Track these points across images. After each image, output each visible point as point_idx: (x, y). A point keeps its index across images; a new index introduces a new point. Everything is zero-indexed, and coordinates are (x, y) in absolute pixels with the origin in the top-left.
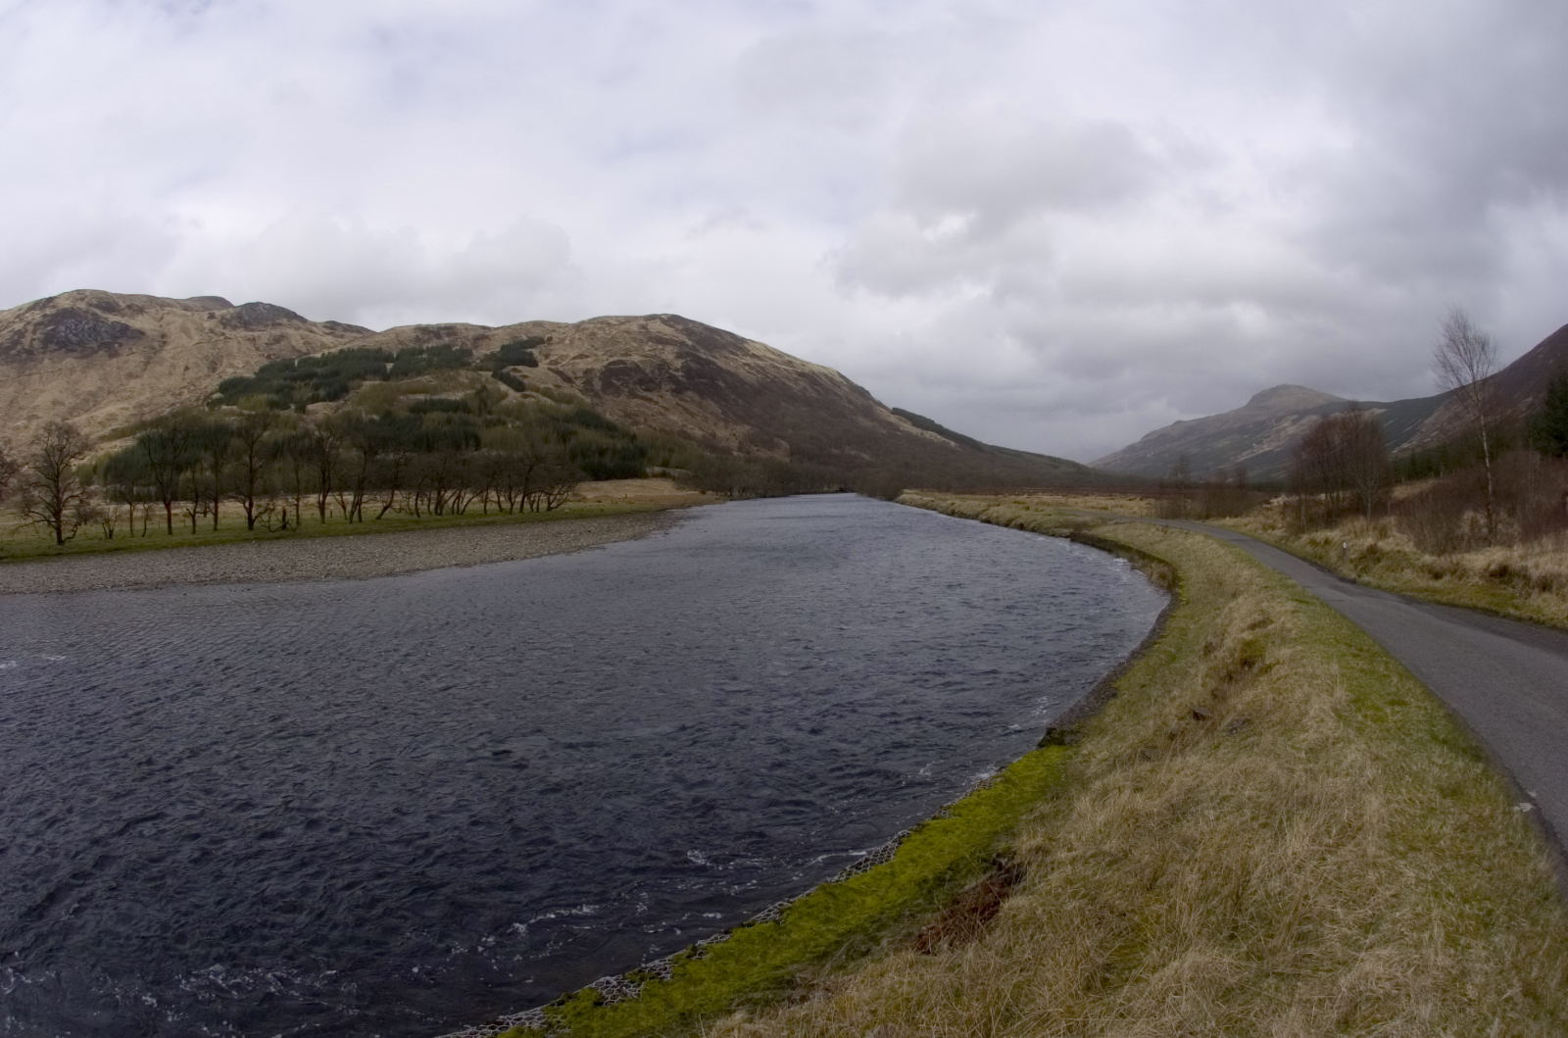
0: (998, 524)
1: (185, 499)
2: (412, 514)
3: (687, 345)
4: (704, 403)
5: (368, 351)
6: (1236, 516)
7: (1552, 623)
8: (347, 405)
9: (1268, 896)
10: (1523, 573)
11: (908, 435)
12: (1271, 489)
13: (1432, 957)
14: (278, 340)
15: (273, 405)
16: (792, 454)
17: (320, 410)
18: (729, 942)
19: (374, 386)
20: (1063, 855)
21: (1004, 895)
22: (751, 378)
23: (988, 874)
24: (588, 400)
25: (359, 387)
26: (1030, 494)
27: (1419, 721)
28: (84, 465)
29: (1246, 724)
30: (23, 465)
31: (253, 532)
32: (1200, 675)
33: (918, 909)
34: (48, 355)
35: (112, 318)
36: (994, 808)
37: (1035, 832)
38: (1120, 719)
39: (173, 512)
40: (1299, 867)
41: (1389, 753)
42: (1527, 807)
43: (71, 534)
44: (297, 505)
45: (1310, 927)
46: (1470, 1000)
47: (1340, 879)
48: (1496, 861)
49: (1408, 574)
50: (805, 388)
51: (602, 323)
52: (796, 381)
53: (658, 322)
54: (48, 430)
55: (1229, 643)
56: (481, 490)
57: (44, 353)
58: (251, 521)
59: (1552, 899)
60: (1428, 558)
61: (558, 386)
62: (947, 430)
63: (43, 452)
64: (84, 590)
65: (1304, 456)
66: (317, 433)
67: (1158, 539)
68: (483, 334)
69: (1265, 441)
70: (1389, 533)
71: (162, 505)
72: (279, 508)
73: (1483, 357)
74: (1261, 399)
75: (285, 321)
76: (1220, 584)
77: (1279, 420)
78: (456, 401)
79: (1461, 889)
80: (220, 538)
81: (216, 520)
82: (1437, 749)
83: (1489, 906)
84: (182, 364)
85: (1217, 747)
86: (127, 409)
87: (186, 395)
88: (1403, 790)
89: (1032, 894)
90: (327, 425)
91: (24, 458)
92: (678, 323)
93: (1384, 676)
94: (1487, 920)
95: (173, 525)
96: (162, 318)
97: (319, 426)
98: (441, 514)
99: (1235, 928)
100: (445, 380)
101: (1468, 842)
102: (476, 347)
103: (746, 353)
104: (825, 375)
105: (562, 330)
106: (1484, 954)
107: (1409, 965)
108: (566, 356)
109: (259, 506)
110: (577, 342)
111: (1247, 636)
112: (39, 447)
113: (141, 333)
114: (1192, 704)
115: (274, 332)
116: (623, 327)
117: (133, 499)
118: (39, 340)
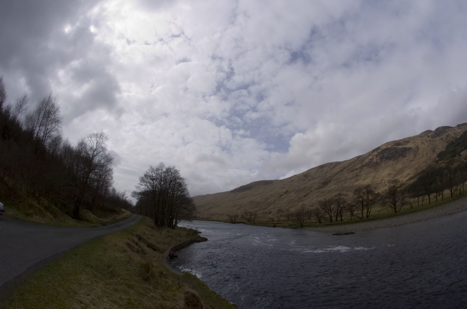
1: (433, 192)
14: (448, 136)
15: (452, 157)
17: (464, 154)
28: (402, 189)
31: (453, 198)
34: (383, 162)
35: (400, 147)
39: (430, 197)
43: (399, 209)
44: (463, 186)
54: (389, 182)
57: (381, 162)
58: (452, 194)
63: (388, 188)
66: (465, 161)
71: (427, 196)
72: (459, 188)
75: (447, 130)
80: (444, 202)
81: (443, 197)
84: (425, 153)
86: (412, 171)
87: (429, 162)
95: (431, 201)
96: (415, 142)
97: (465, 159)
109: (454, 189)
113: (410, 148)
115: (446, 135)
117: (418, 196)
118: (379, 159)
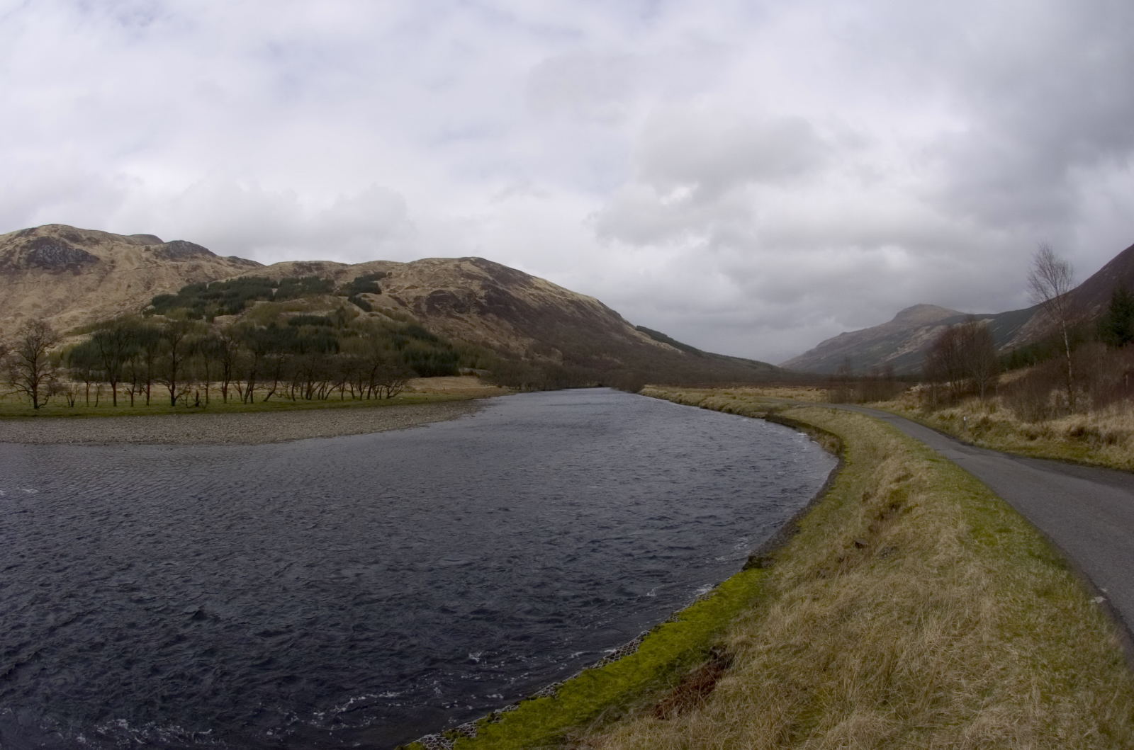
0: (713, 409)
1: (126, 381)
2: (289, 398)
3: (489, 280)
4: (501, 322)
5: (260, 279)
6: (886, 401)
7: (1117, 467)
8: (244, 318)
9: (911, 673)
10: (1095, 432)
11: (648, 345)
12: (911, 380)
13: (1032, 710)
14: (195, 268)
15: (190, 315)
16: (564, 359)
17: (224, 321)
18: (519, 710)
19: (263, 306)
20: (761, 647)
21: (718, 677)
22: (535, 304)
23: (706, 662)
24: (417, 319)
25: (253, 305)
26: (736, 387)
27: (1021, 544)
28: (54, 352)
29: (894, 550)
30: (10, 349)
31: (174, 407)
32: (860, 515)
33: (656, 687)
34: (30, 271)
35: (77, 246)
36: (711, 614)
37: (741, 631)
38: (802, 548)
39: (117, 390)
40: (934, 652)
41: (999, 567)
42: (1100, 599)
43: (44, 402)
44: (207, 389)
45: (942, 694)
46: (1060, 739)
47: (963, 659)
48: (1078, 640)
49: (1011, 438)
50: (574, 312)
51: (427, 263)
52: (567, 306)
53: (468, 263)
54: (29, 324)
55: (881, 492)
56: (339, 383)
57: (27, 269)
58: (173, 399)
59: (1119, 663)
60: (1025, 426)
61: (396, 309)
62: (677, 342)
63: (25, 341)
64: (53, 443)
65: (935, 356)
66: (221, 338)
67: (829, 418)
68: (342, 270)
69: (906, 345)
70: (997, 409)
71: (110, 385)
72: (194, 391)
73: (1063, 278)
74: (903, 315)
75: (200, 255)
76: (875, 449)
77: (917, 330)
78: (322, 317)
79: (1052, 662)
80: (150, 411)
81: (148, 397)
82: (1034, 562)
83: (1073, 672)
84: (125, 283)
85: (873, 567)
86: (86, 313)
87: (128, 306)
88: (1009, 594)
89: (739, 675)
90: (229, 332)
91: (11, 344)
92: (483, 264)
93: (995, 512)
94: (1072, 682)
95: (117, 400)
96: (112, 249)
97: (223, 333)
98: (310, 399)
99: (887, 697)
100: (314, 302)
101: (1057, 627)
102: (337, 279)
103: (532, 286)
104: (589, 303)
105: (399, 268)
106: (1069, 706)
107: (1015, 718)
108: (402, 287)
109: (180, 389)
110: (410, 277)
111: (894, 487)
112: (22, 337)
113: (96, 259)
114: (854, 536)
115: (191, 262)
116: (443, 266)
117: (89, 379)
118: (24, 258)
